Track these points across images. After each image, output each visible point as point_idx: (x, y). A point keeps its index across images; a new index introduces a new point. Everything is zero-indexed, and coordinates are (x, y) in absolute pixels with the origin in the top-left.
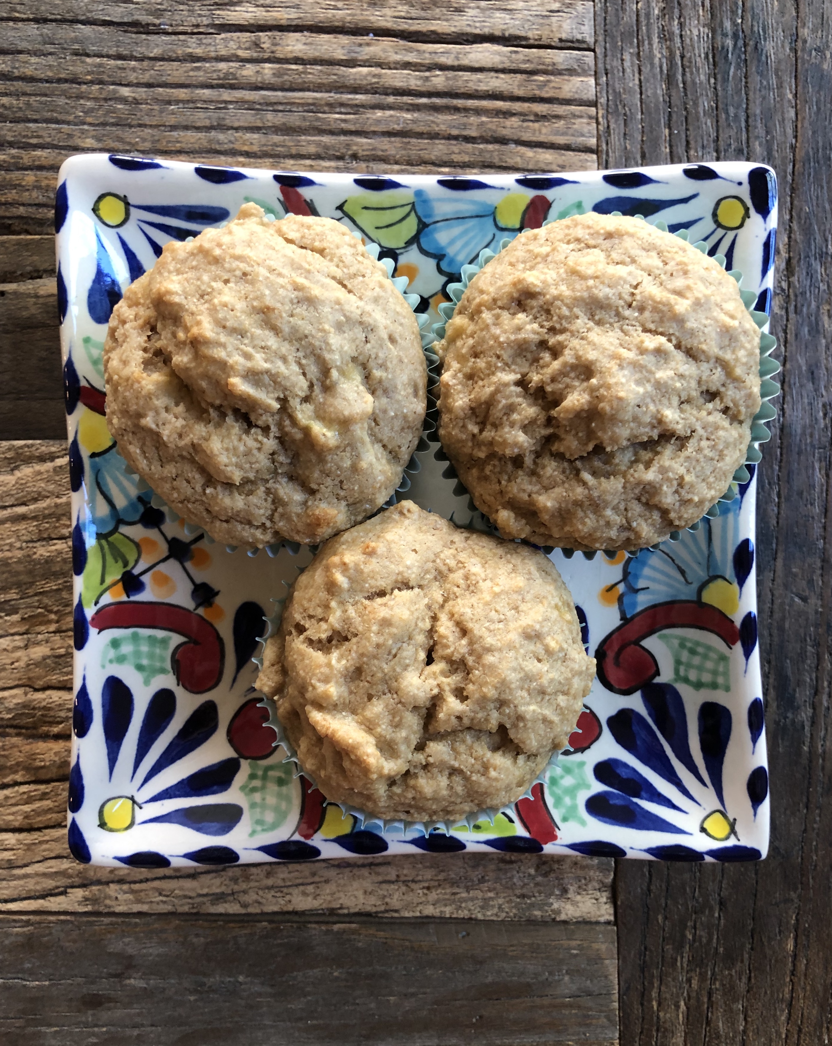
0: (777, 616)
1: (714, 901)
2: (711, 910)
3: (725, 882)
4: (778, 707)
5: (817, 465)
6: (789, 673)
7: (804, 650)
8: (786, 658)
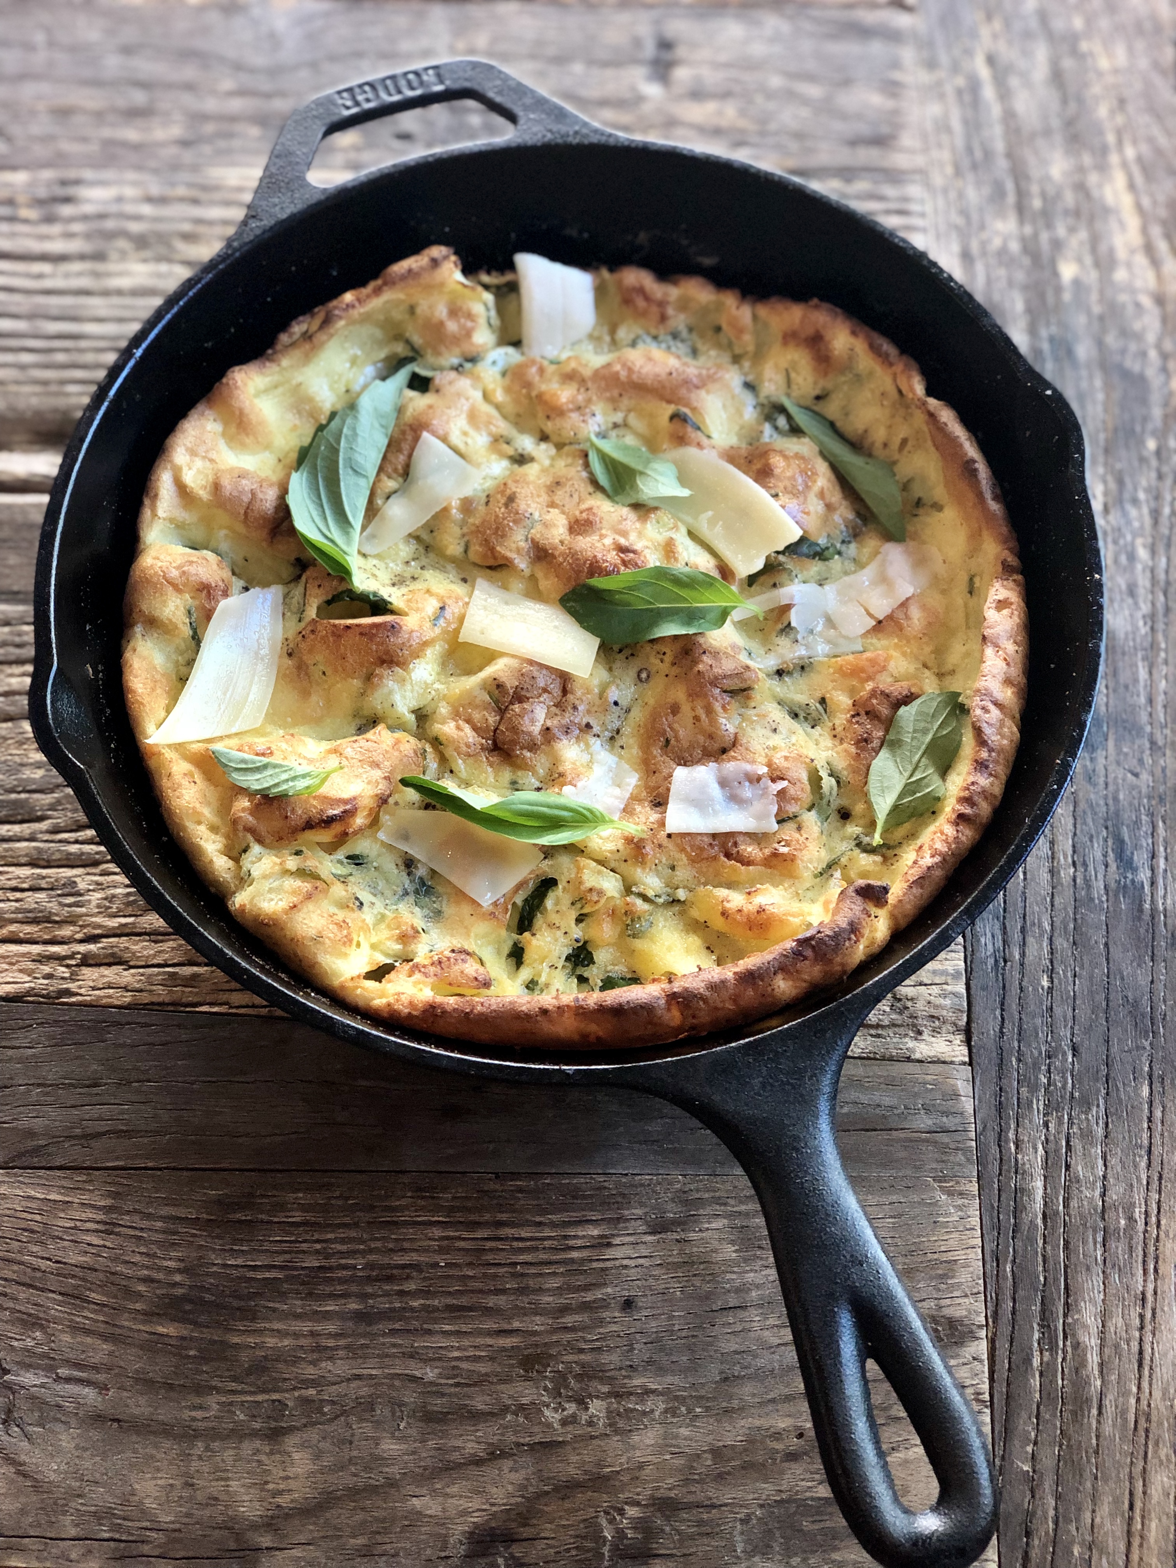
0: (1111, 788)
1: (1066, 1046)
2: (1064, 1054)
3: (1076, 1027)
4: (1118, 868)
5: (1140, 664)
6: (1126, 838)
7: (1139, 818)
8: (1123, 824)
